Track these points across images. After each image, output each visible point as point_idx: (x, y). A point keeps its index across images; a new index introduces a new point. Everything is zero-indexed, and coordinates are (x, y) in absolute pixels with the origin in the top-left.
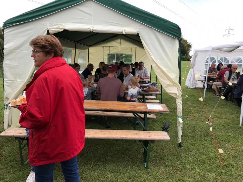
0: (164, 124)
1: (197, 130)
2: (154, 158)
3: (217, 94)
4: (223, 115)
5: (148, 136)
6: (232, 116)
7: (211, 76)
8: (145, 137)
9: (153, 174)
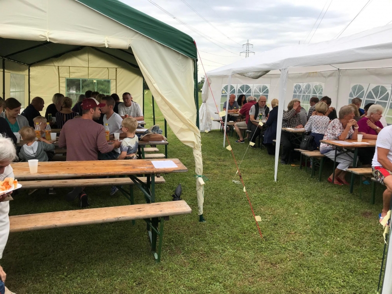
0: (174, 190)
1: (221, 193)
2: (167, 244)
3: (241, 139)
4: (252, 168)
5: (158, 211)
6: (263, 169)
7: (232, 114)
8: (154, 212)
9: (169, 268)
